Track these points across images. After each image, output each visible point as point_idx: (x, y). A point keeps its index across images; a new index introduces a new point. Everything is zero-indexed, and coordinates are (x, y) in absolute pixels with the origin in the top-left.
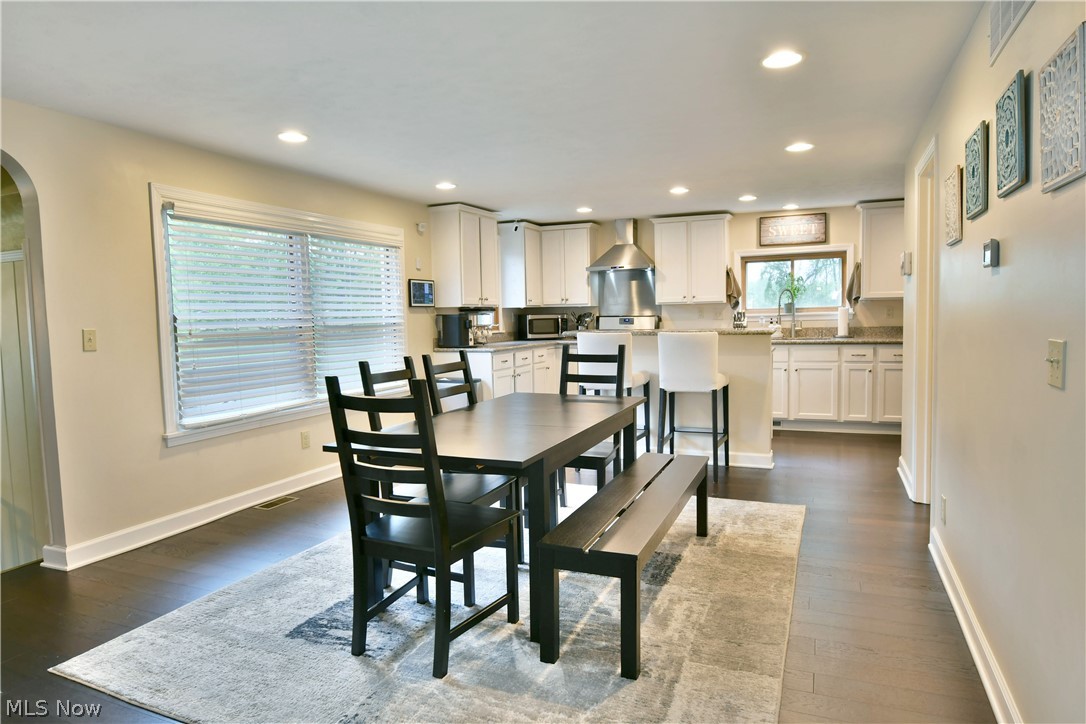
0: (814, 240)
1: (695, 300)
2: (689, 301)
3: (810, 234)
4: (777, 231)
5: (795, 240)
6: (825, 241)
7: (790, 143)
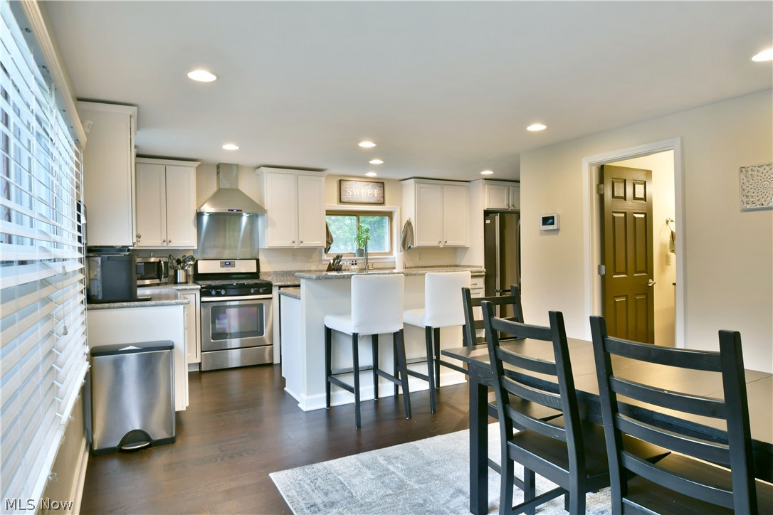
0: (376, 202)
1: (302, 245)
2: (296, 246)
3: (374, 196)
4: (352, 191)
5: (365, 201)
6: (383, 203)
7: (529, 124)
